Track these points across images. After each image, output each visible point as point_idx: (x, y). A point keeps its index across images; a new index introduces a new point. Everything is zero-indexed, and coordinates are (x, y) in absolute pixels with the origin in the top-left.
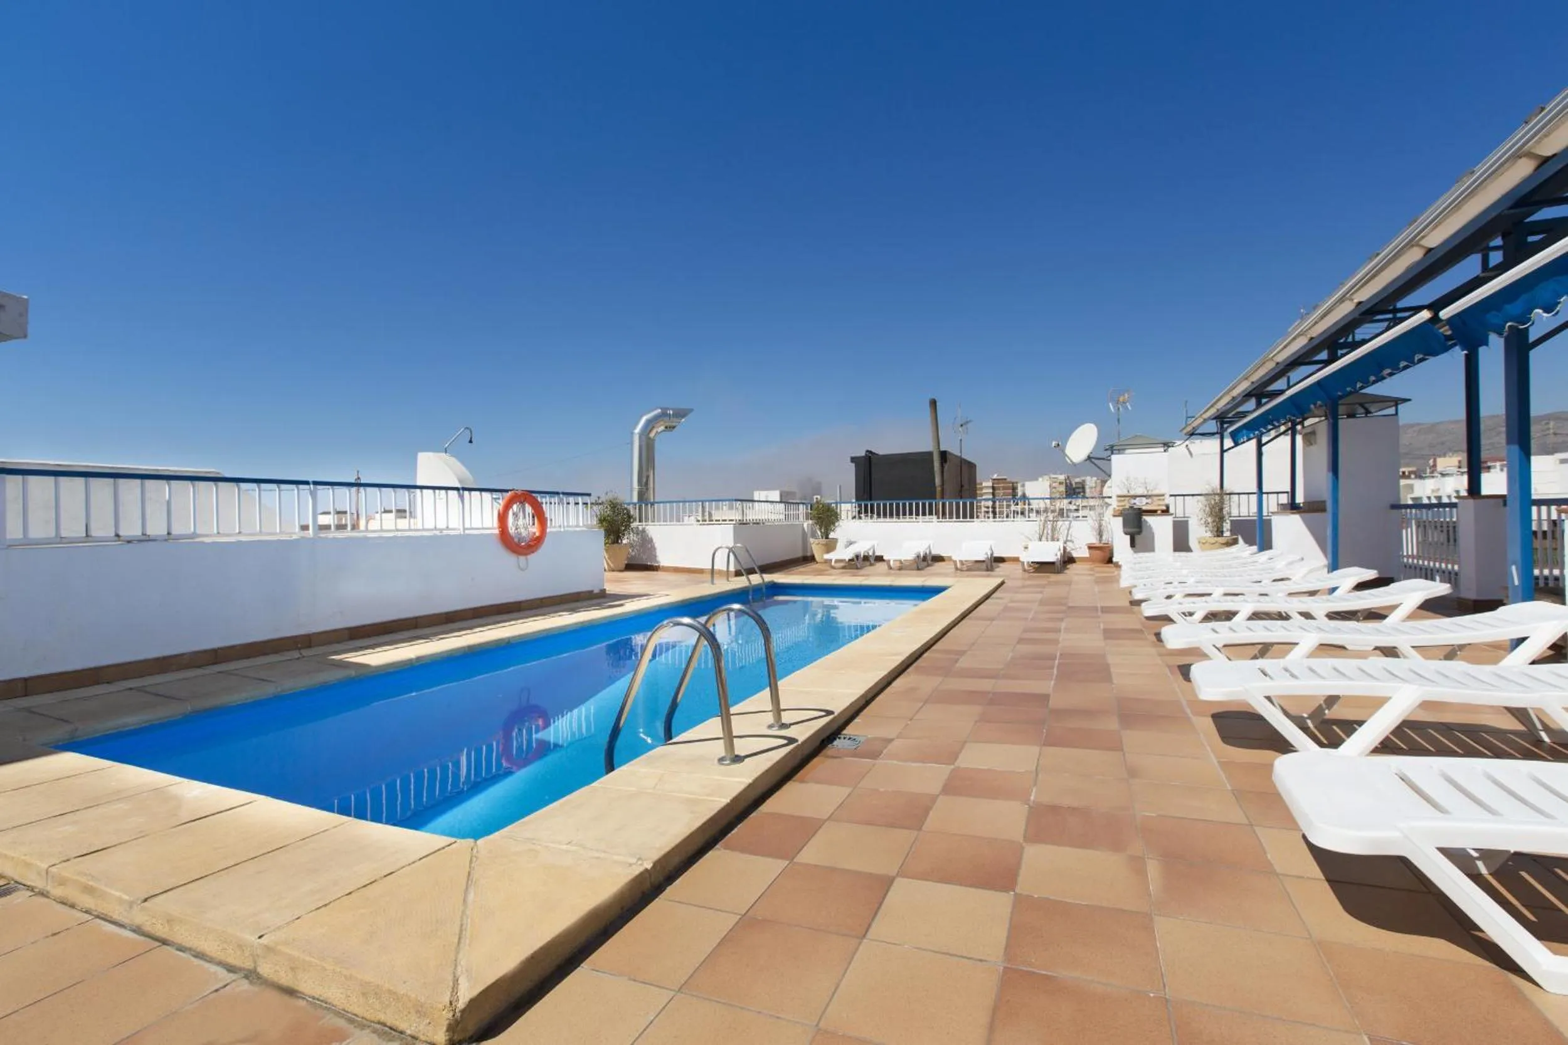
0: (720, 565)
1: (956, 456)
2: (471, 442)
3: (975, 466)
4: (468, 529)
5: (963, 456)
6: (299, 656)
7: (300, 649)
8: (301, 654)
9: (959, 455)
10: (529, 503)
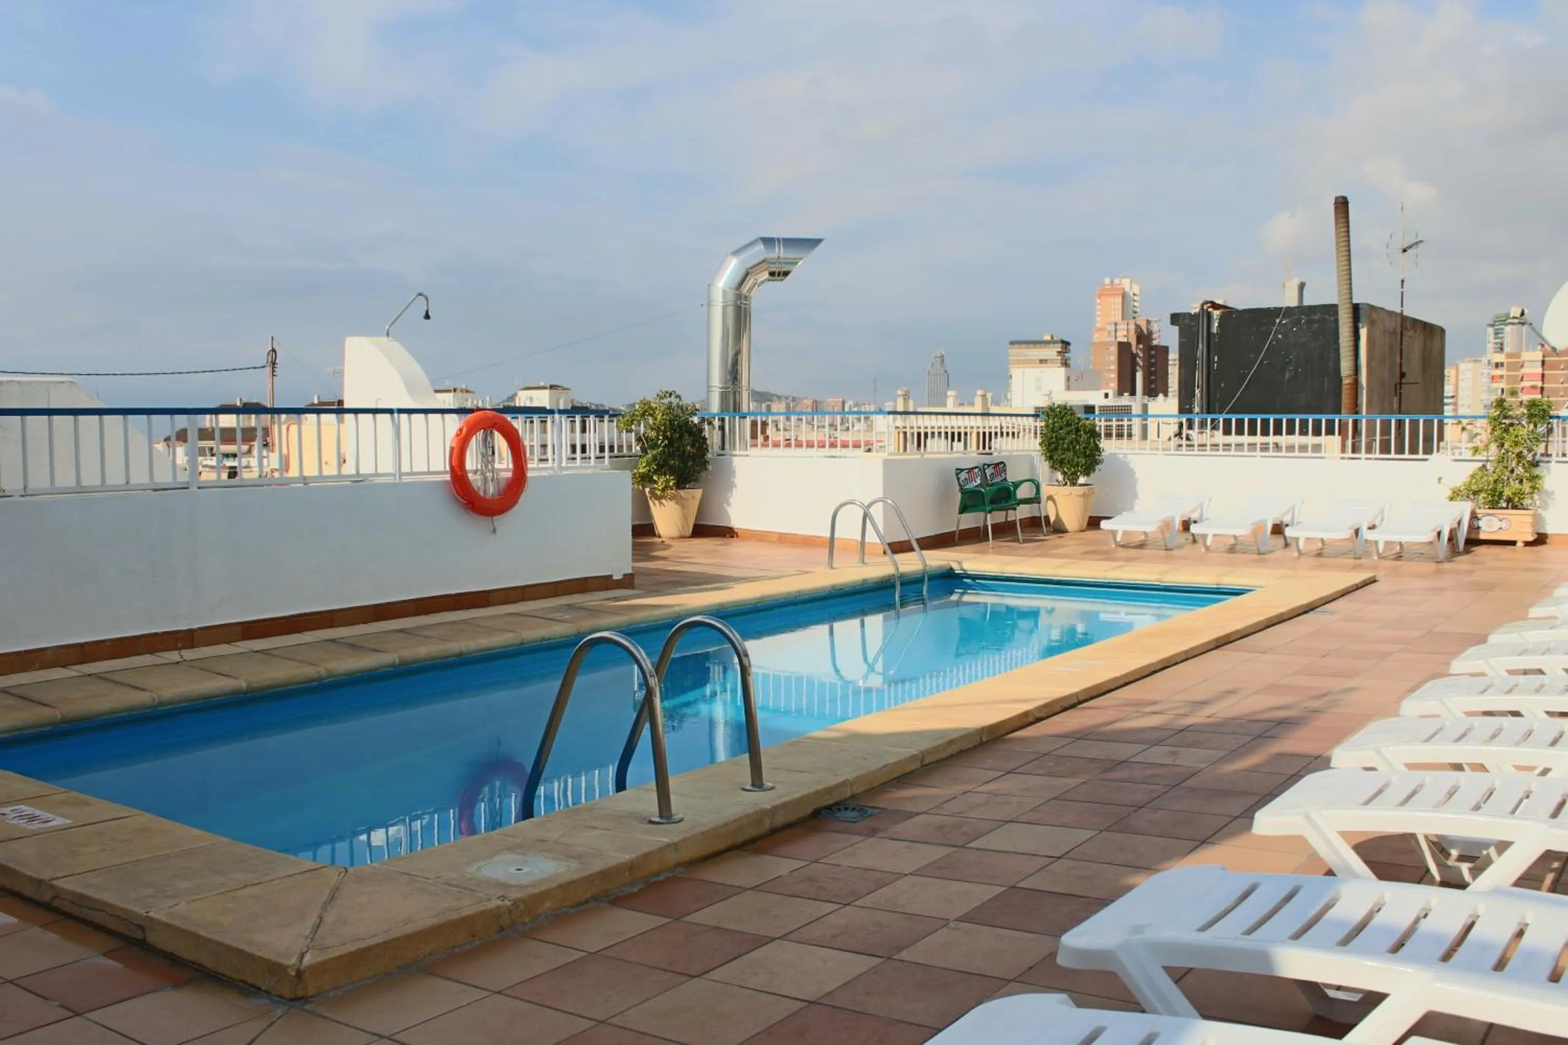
0: (848, 529)
1: (1390, 313)
2: (427, 317)
3: (1442, 331)
4: (407, 474)
5: (1405, 313)
6: (179, 659)
7: (180, 649)
8: (182, 657)
9: (1398, 309)
10: (498, 431)
